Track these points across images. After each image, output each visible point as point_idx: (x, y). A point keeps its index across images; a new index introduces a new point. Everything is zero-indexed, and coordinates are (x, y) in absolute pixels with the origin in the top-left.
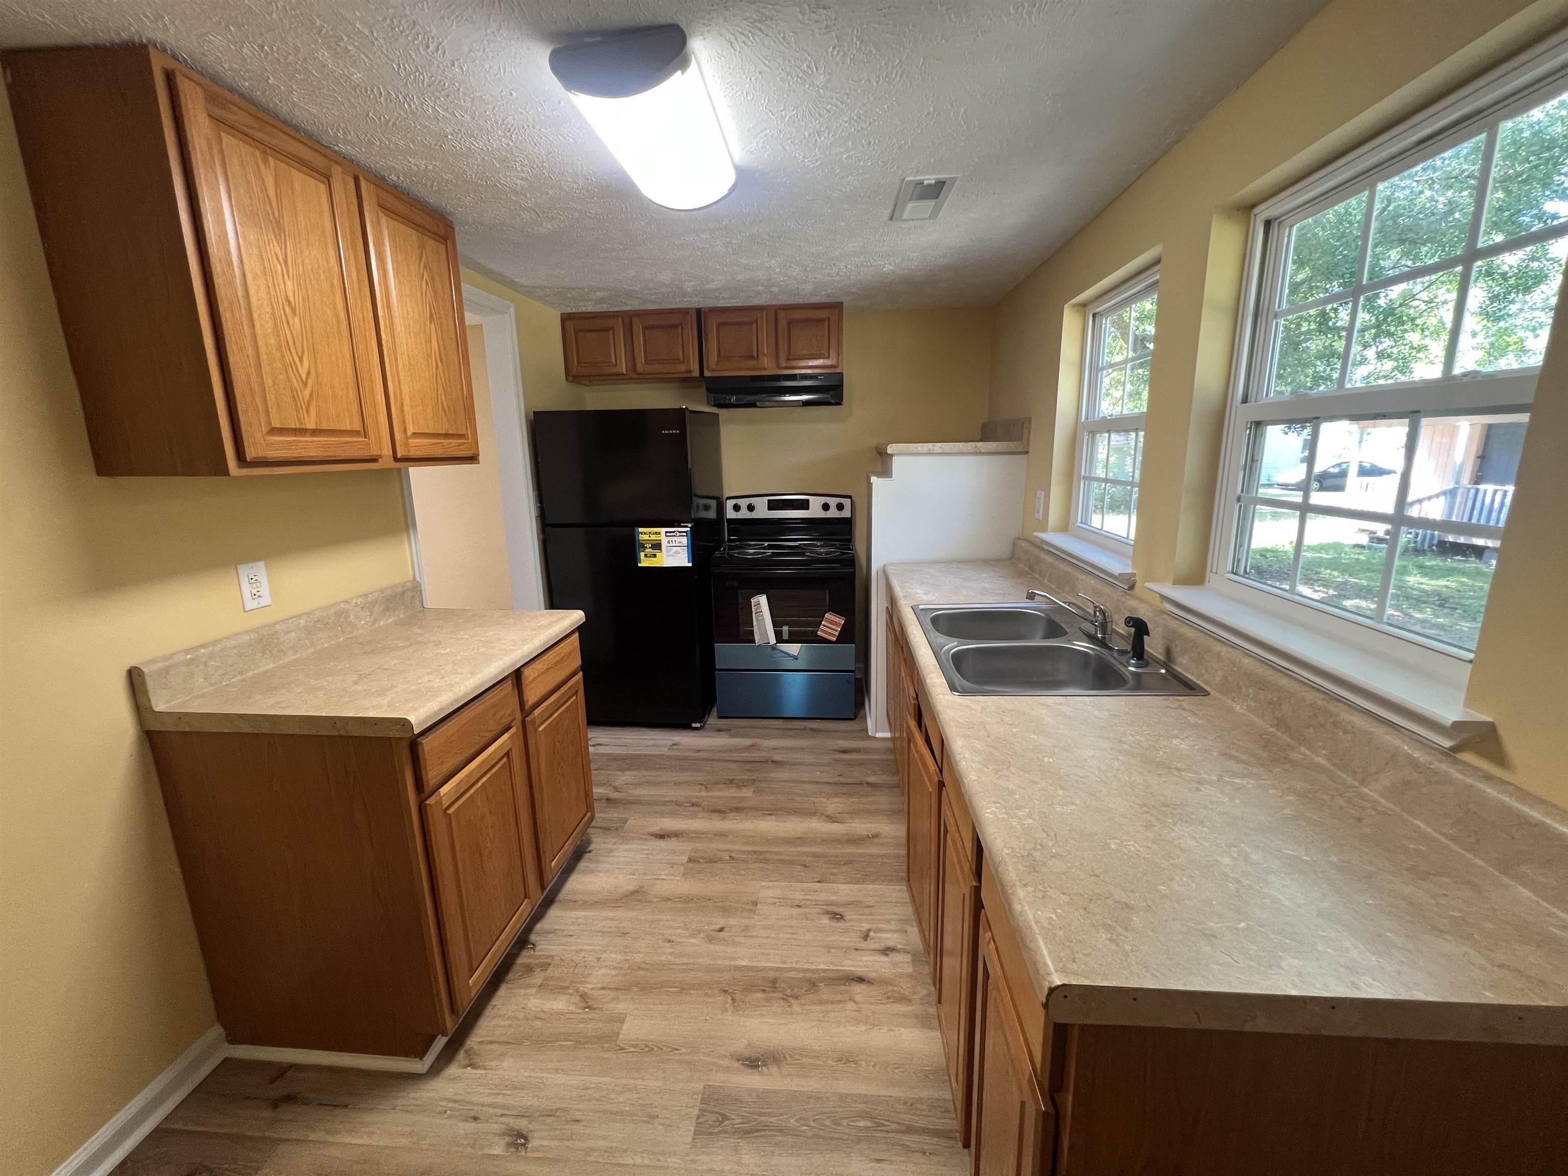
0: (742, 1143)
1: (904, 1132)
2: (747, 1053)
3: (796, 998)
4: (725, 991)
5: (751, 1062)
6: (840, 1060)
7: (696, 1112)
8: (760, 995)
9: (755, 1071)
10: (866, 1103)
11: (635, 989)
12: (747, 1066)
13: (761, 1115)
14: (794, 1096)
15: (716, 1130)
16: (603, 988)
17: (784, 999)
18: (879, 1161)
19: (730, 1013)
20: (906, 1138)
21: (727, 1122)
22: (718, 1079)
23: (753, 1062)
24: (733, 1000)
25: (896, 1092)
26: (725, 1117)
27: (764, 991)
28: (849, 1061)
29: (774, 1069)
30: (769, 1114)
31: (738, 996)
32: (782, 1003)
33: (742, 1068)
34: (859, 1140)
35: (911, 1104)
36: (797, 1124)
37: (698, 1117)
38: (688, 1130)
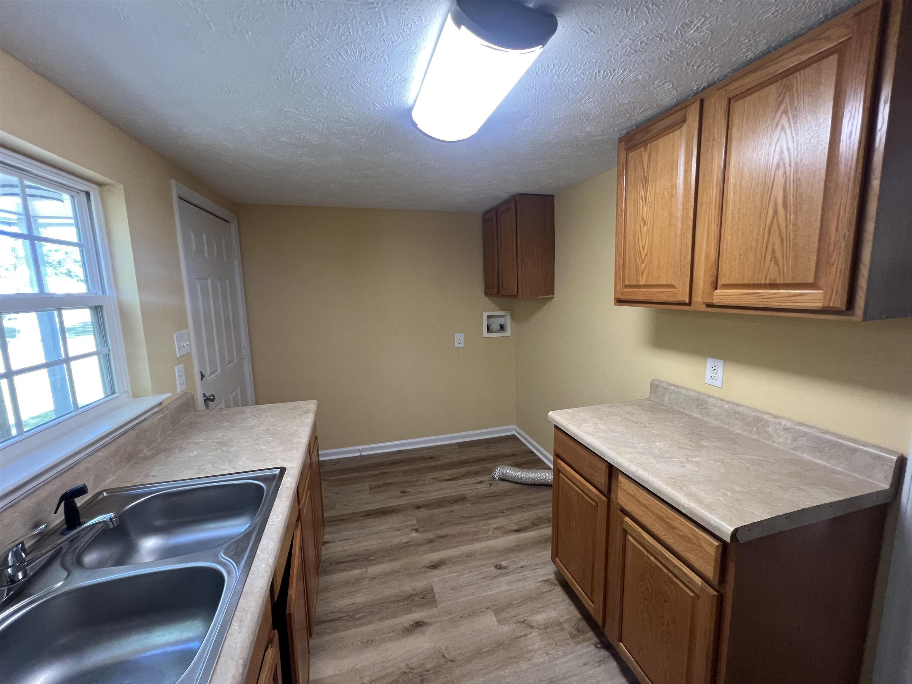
0: (412, 592)
1: (340, 618)
2: (424, 628)
3: (405, 673)
4: (452, 661)
5: (420, 624)
6: (372, 641)
7: (436, 596)
8: (429, 666)
9: (416, 621)
10: (358, 624)
11: (507, 642)
12: (421, 622)
13: (408, 604)
14: (394, 616)
15: (425, 593)
16: (526, 635)
17: (412, 669)
18: (353, 604)
19: (443, 647)
20: (340, 615)
21: (422, 596)
22: (433, 611)
23: (419, 624)
24: (444, 656)
25: (341, 634)
26: (423, 598)
27: (427, 671)
28: (367, 642)
29: (407, 625)
30: (404, 605)
31: (443, 660)
32: (412, 666)
33: (423, 620)
34: (362, 608)
35: (337, 630)
36: (390, 606)
37: (434, 595)
38: (436, 590)
